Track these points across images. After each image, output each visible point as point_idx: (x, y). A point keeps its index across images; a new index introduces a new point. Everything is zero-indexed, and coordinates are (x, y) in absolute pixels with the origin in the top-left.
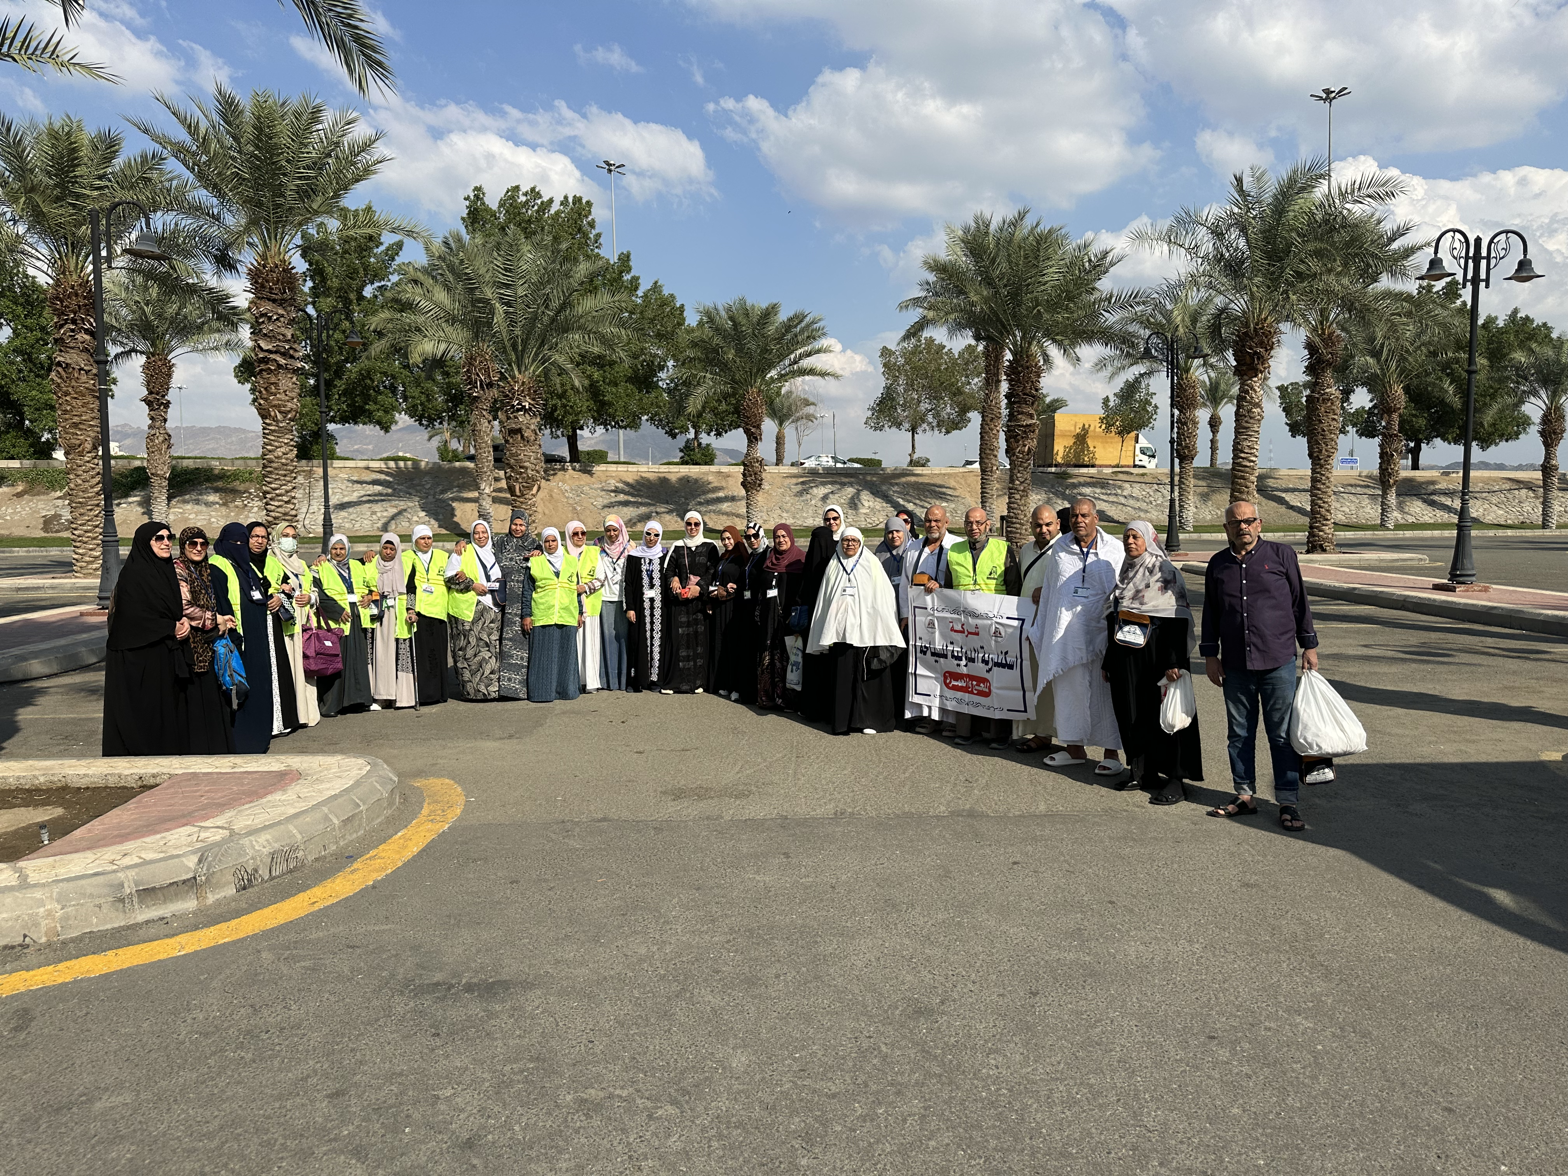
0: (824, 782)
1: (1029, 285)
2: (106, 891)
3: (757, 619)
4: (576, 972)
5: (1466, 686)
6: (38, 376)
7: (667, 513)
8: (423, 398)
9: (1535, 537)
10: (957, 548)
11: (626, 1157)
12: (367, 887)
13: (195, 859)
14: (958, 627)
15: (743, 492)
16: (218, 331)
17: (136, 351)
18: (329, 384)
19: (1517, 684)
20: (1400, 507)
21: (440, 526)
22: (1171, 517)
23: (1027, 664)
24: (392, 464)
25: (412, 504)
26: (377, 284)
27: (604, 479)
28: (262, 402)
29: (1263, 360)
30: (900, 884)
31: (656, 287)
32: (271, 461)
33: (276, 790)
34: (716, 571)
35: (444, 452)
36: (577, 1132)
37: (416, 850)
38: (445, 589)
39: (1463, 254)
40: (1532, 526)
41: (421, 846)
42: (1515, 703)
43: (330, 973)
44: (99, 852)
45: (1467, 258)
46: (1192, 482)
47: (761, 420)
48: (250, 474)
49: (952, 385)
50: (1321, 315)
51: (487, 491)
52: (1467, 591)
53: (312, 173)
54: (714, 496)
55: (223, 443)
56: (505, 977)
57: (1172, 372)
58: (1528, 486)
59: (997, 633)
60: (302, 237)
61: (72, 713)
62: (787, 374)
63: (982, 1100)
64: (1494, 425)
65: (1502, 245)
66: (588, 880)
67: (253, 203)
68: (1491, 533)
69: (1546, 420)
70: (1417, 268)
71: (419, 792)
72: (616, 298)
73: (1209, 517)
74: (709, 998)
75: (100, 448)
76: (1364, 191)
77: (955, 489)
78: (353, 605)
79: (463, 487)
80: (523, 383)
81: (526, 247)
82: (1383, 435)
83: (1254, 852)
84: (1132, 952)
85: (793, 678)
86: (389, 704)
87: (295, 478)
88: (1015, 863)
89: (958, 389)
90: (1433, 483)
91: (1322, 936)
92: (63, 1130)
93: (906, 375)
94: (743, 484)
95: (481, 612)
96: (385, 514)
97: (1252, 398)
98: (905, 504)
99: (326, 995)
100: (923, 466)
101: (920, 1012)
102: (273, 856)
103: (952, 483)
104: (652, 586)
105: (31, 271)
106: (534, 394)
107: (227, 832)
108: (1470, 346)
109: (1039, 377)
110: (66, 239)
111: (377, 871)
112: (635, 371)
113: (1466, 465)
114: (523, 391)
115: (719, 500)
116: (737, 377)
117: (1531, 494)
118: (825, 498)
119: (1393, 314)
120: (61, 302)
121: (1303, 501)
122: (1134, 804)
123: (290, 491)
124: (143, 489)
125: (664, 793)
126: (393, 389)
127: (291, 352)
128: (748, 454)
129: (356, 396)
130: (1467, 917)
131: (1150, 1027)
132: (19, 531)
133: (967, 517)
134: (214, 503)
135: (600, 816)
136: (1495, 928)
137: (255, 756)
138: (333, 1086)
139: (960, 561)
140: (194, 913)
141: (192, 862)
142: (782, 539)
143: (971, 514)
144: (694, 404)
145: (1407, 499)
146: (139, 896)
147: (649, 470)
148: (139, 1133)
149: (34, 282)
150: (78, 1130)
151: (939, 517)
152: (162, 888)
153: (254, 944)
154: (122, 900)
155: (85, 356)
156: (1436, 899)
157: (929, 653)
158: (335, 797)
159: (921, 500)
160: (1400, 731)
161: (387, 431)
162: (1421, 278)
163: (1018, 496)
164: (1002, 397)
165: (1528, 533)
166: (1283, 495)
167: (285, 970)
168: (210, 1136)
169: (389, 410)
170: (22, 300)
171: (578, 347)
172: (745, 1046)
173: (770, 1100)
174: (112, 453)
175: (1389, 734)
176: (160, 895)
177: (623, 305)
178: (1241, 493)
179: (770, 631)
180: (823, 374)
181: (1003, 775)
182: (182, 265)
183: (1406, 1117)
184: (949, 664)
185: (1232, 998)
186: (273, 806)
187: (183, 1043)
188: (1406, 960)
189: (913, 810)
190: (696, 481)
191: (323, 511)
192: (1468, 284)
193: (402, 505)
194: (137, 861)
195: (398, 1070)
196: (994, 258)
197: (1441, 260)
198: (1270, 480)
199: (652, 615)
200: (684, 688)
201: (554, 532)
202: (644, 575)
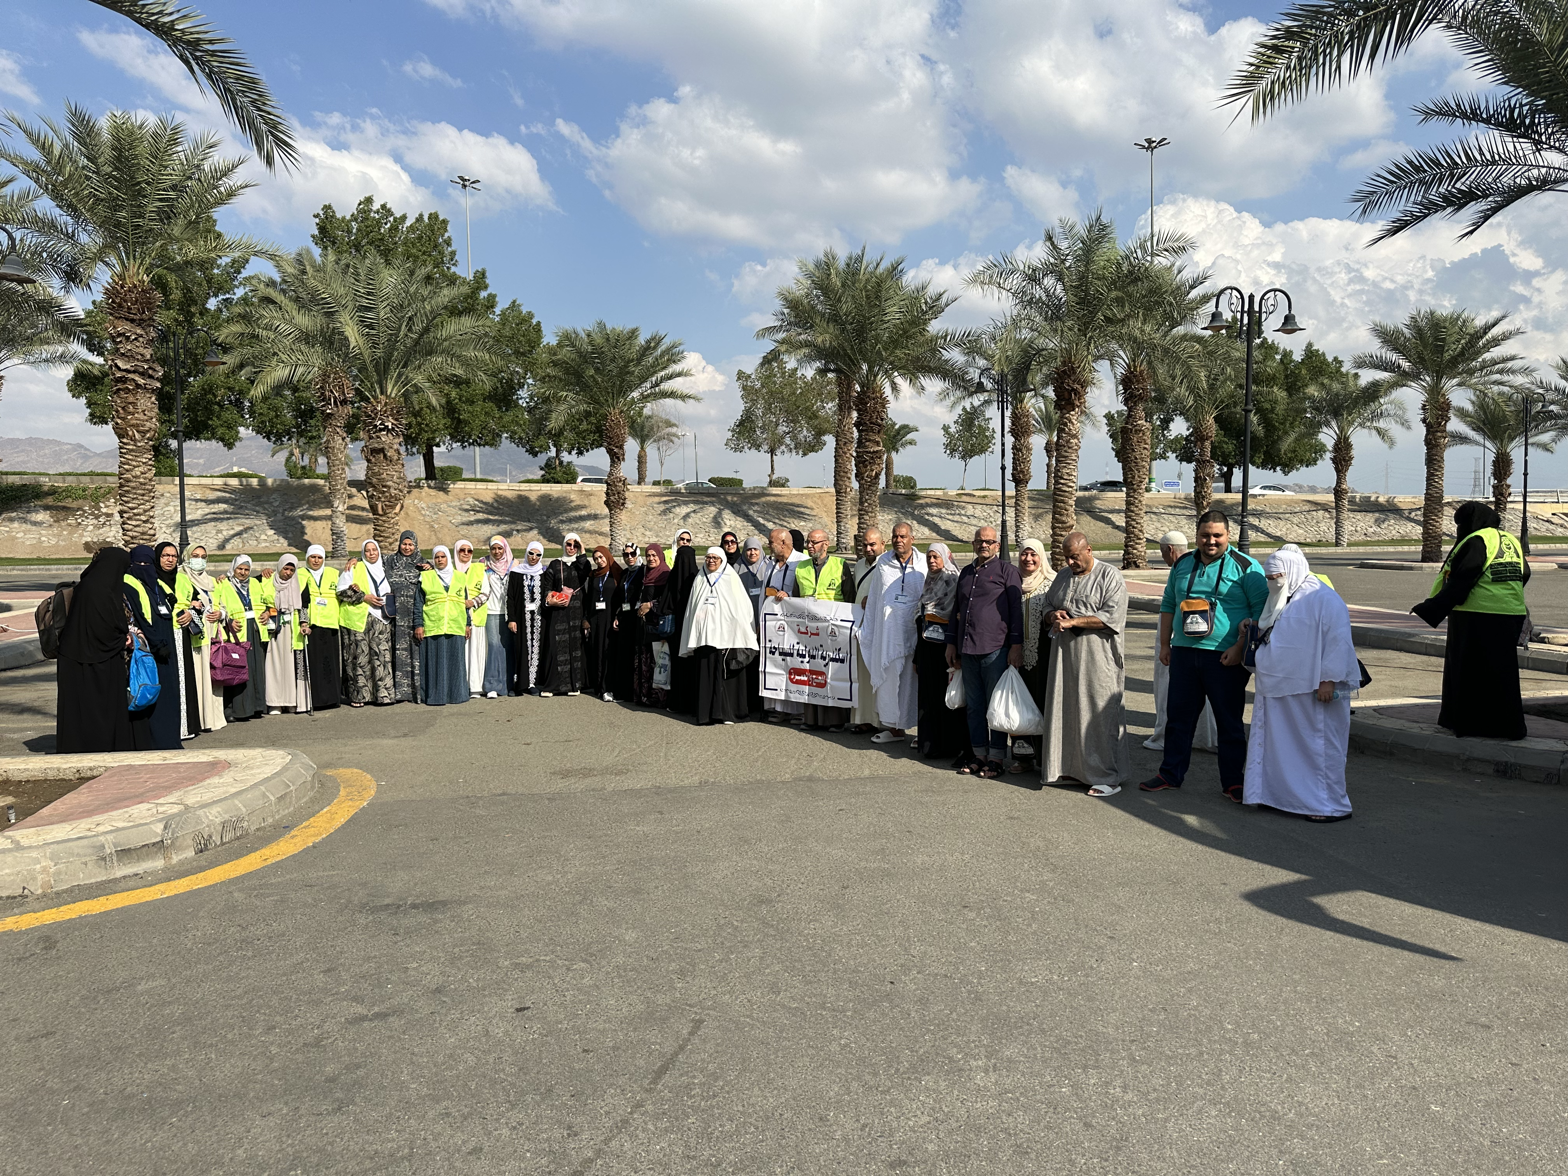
0: (690, 761)
1: (872, 323)
2: (90, 851)
4: (498, 893)
7: (528, 530)
8: (272, 414)
9: (1328, 554)
11: (554, 991)
12: (308, 847)
13: (161, 826)
14: (803, 630)
15: (606, 511)
21: (289, 545)
23: (854, 657)
24: (234, 482)
25: (260, 522)
26: (221, 297)
27: (460, 496)
28: (119, 421)
29: (1080, 395)
30: (751, 827)
31: (514, 306)
32: (128, 481)
33: (212, 776)
35: (291, 467)
36: (516, 980)
37: (343, 821)
38: (336, 602)
39: (1239, 309)
40: (1327, 544)
43: (297, 902)
44: (73, 823)
45: (1243, 312)
46: (1027, 504)
47: (623, 441)
49: (808, 409)
50: (1132, 355)
51: (341, 508)
53: (172, 194)
54: (577, 514)
55: (34, 455)
56: (441, 899)
58: (1324, 507)
59: (833, 633)
62: (648, 396)
63: (803, 947)
64: (1294, 452)
65: (1271, 301)
66: (497, 836)
67: (109, 224)
69: (1337, 448)
71: (333, 779)
72: (480, 323)
74: (604, 903)
77: (812, 509)
78: (251, 620)
79: (314, 505)
80: (386, 404)
81: (387, 271)
82: (1198, 461)
84: (919, 861)
85: (661, 679)
86: (285, 710)
87: (153, 497)
88: (840, 810)
89: (813, 413)
93: (764, 398)
94: (606, 503)
95: (371, 624)
96: (229, 532)
97: (1071, 429)
98: (766, 523)
99: (299, 916)
100: (783, 486)
101: (763, 902)
102: (224, 824)
103: (809, 503)
104: (533, 600)
106: (397, 415)
107: (182, 807)
109: (884, 407)
111: (314, 836)
112: (494, 388)
114: (385, 412)
115: (582, 518)
116: (599, 397)
117: (1327, 515)
118: (686, 517)
121: (1120, 520)
123: (148, 510)
125: (553, 773)
126: (238, 404)
127: (150, 372)
128: (611, 473)
129: (199, 411)
131: (924, 903)
134: (45, 522)
135: (499, 791)
137: (181, 751)
138: (324, 966)
139: (805, 575)
140: (163, 869)
141: (159, 828)
142: (652, 557)
144: (555, 423)
146: (117, 855)
147: (508, 488)
148: (181, 1000)
150: (132, 1001)
152: (136, 849)
154: (104, 859)
157: (777, 653)
158: (267, 779)
159: (780, 520)
161: (230, 448)
163: (867, 517)
164: (853, 426)
165: (1323, 550)
166: (1110, 516)
167: (258, 903)
168: (240, 997)
169: (231, 427)
171: (440, 368)
172: (634, 928)
173: (654, 955)
176: (135, 855)
177: (487, 329)
178: (1061, 515)
180: (684, 397)
184: (795, 662)
185: (985, 885)
186: (215, 787)
187: (192, 949)
189: (764, 778)
190: (558, 499)
193: (248, 522)
194: (110, 828)
195: (372, 955)
196: (840, 297)
197: (1221, 314)
198: (1097, 502)
199: (532, 626)
200: (563, 689)
201: (443, 549)
202: (526, 590)
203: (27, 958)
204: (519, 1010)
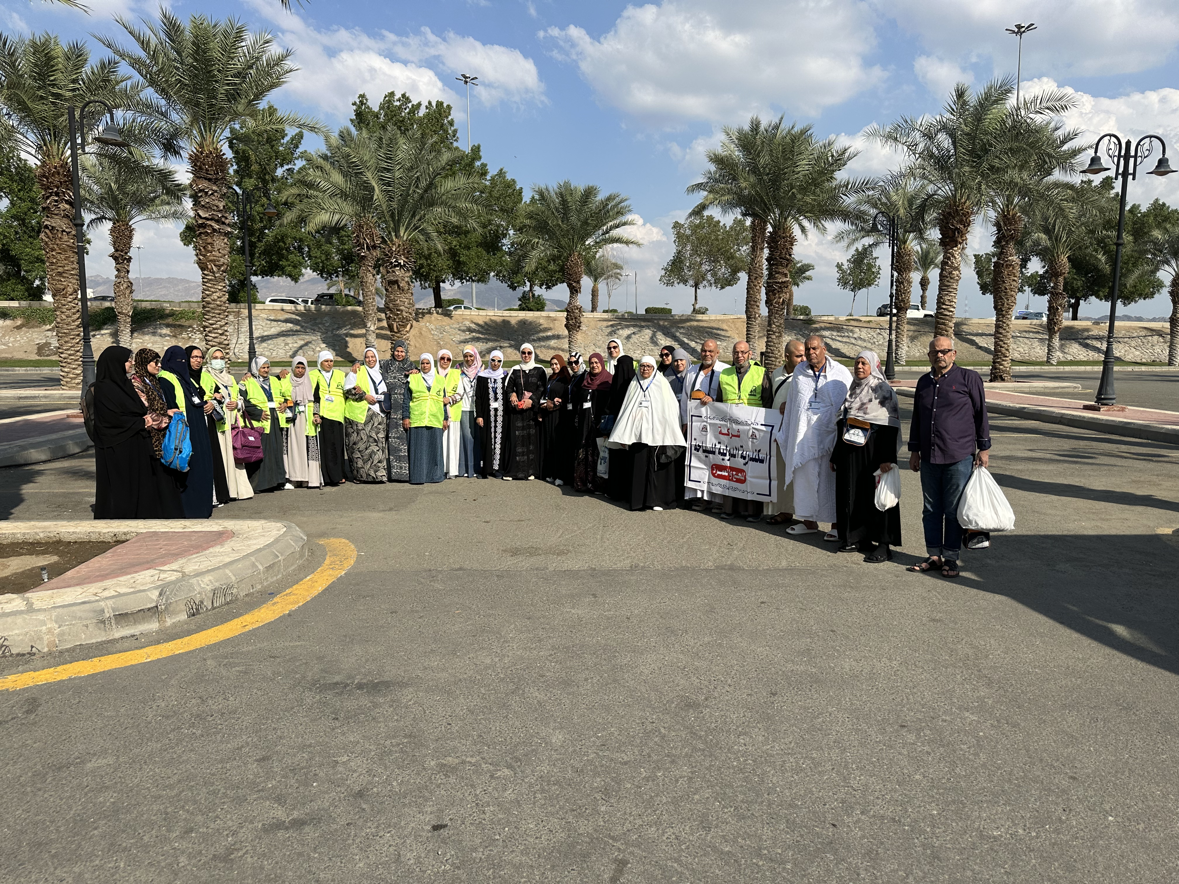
0: (623, 544)
1: (785, 173)
2: (91, 615)
3: (576, 425)
4: (438, 676)
5: (1104, 480)
6: (30, 237)
7: (509, 347)
8: (323, 257)
9: (1162, 372)
10: (727, 372)
11: (474, 804)
12: (284, 615)
13: (157, 593)
14: (725, 431)
15: (566, 332)
16: (168, 203)
17: (106, 218)
18: (252, 245)
19: (1142, 479)
20: (1062, 348)
21: (337, 355)
22: (889, 353)
23: (774, 459)
25: (316, 338)
26: (286, 167)
27: (461, 321)
28: (201, 258)
29: (962, 234)
30: (678, 617)
31: (501, 173)
32: (208, 303)
33: (215, 545)
34: (545, 388)
36: (438, 786)
37: (320, 589)
38: (343, 399)
39: (1117, 154)
40: (1161, 364)
41: (325, 586)
42: (1139, 492)
43: (257, 675)
44: (86, 587)
45: (1119, 156)
46: (906, 327)
47: (580, 277)
48: (193, 313)
49: (727, 251)
50: (1008, 200)
51: (372, 328)
52: (1109, 410)
53: (237, 80)
54: (544, 335)
55: (172, 290)
56: (386, 679)
57: (893, 241)
58: (1159, 333)
59: (753, 436)
60: (231, 132)
61: (63, 488)
62: (600, 242)
63: (734, 767)
64: (1135, 286)
65: (1146, 146)
66: (448, 611)
67: (191, 104)
68: (1129, 369)
69: (1175, 283)
70: (1082, 164)
71: (323, 548)
72: (470, 181)
73: (918, 354)
74: (535, 694)
75: (79, 292)
76: (1044, 104)
77: (726, 331)
78: (272, 410)
79: (354, 326)
80: (399, 245)
81: (401, 141)
82: (1052, 293)
83: (940, 597)
84: (847, 666)
85: (602, 469)
86: (300, 485)
87: (227, 316)
88: (762, 603)
89: (731, 254)
90: (1087, 330)
91: (987, 656)
92: (64, 782)
93: (692, 243)
94: (566, 326)
95: (371, 417)
96: (295, 345)
97: (952, 263)
98: (689, 342)
99: (255, 691)
100: (703, 313)
101: (691, 705)
102: (214, 591)
103: (725, 327)
104: (496, 399)
105: (23, 155)
106: (407, 254)
107: (180, 574)
108: (1119, 226)
109: (792, 245)
110: (49, 130)
111: (292, 603)
112: (484, 237)
113: (1112, 317)
114: (399, 252)
115: (548, 338)
116: (563, 243)
117: (1161, 340)
118: (628, 337)
119: (1061, 200)
120: (47, 179)
121: (989, 343)
122: (853, 562)
123: (223, 326)
124: (112, 324)
125: (505, 551)
126: (300, 249)
127: (223, 219)
128: (570, 303)
129: (273, 254)
130: (1094, 644)
131: (858, 719)
132: (19, 355)
133: (735, 348)
134: (166, 335)
135: (457, 566)
136: (1115, 652)
137: (200, 520)
138: (260, 754)
139: (729, 381)
140: (156, 632)
141: (154, 595)
142: (595, 365)
143: (737, 346)
144: (530, 265)
145: (1067, 342)
146: (116, 619)
147: (495, 314)
148: (119, 785)
149: (26, 164)
150: (75, 782)
151: (712, 348)
152: (132, 614)
153: (201, 655)
154: (103, 622)
155: (66, 220)
156: (1072, 632)
157: (701, 450)
158: (260, 550)
160: (1052, 512)
161: (296, 282)
162: (1083, 172)
163: (774, 337)
164: (764, 261)
165: (1157, 369)
166: (974, 338)
167: (224, 672)
169: (297, 266)
170: (16, 178)
171: (440, 218)
172: (562, 728)
173: (579, 766)
174: (88, 297)
175: (1044, 514)
176: (131, 619)
177: (476, 186)
179: (585, 434)
180: (627, 243)
181: (756, 540)
182: (138, 151)
183: (1042, 783)
184: (717, 459)
185: (919, 699)
186: (214, 556)
187: (150, 723)
188: (1048, 674)
189: (689, 565)
190: (531, 323)
191: (248, 342)
192: (1120, 177)
193: (308, 338)
194: (114, 593)
195: (308, 743)
196: (759, 153)
197: (1099, 158)
198: (964, 326)
199: (496, 421)
200: (520, 476)
201: (427, 356)
202: (491, 390)
203: (7, 722)
204: (436, 828)
